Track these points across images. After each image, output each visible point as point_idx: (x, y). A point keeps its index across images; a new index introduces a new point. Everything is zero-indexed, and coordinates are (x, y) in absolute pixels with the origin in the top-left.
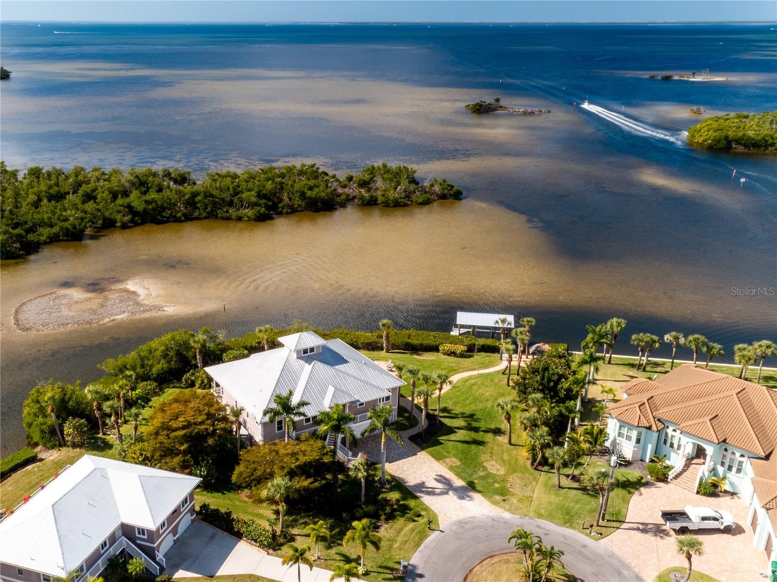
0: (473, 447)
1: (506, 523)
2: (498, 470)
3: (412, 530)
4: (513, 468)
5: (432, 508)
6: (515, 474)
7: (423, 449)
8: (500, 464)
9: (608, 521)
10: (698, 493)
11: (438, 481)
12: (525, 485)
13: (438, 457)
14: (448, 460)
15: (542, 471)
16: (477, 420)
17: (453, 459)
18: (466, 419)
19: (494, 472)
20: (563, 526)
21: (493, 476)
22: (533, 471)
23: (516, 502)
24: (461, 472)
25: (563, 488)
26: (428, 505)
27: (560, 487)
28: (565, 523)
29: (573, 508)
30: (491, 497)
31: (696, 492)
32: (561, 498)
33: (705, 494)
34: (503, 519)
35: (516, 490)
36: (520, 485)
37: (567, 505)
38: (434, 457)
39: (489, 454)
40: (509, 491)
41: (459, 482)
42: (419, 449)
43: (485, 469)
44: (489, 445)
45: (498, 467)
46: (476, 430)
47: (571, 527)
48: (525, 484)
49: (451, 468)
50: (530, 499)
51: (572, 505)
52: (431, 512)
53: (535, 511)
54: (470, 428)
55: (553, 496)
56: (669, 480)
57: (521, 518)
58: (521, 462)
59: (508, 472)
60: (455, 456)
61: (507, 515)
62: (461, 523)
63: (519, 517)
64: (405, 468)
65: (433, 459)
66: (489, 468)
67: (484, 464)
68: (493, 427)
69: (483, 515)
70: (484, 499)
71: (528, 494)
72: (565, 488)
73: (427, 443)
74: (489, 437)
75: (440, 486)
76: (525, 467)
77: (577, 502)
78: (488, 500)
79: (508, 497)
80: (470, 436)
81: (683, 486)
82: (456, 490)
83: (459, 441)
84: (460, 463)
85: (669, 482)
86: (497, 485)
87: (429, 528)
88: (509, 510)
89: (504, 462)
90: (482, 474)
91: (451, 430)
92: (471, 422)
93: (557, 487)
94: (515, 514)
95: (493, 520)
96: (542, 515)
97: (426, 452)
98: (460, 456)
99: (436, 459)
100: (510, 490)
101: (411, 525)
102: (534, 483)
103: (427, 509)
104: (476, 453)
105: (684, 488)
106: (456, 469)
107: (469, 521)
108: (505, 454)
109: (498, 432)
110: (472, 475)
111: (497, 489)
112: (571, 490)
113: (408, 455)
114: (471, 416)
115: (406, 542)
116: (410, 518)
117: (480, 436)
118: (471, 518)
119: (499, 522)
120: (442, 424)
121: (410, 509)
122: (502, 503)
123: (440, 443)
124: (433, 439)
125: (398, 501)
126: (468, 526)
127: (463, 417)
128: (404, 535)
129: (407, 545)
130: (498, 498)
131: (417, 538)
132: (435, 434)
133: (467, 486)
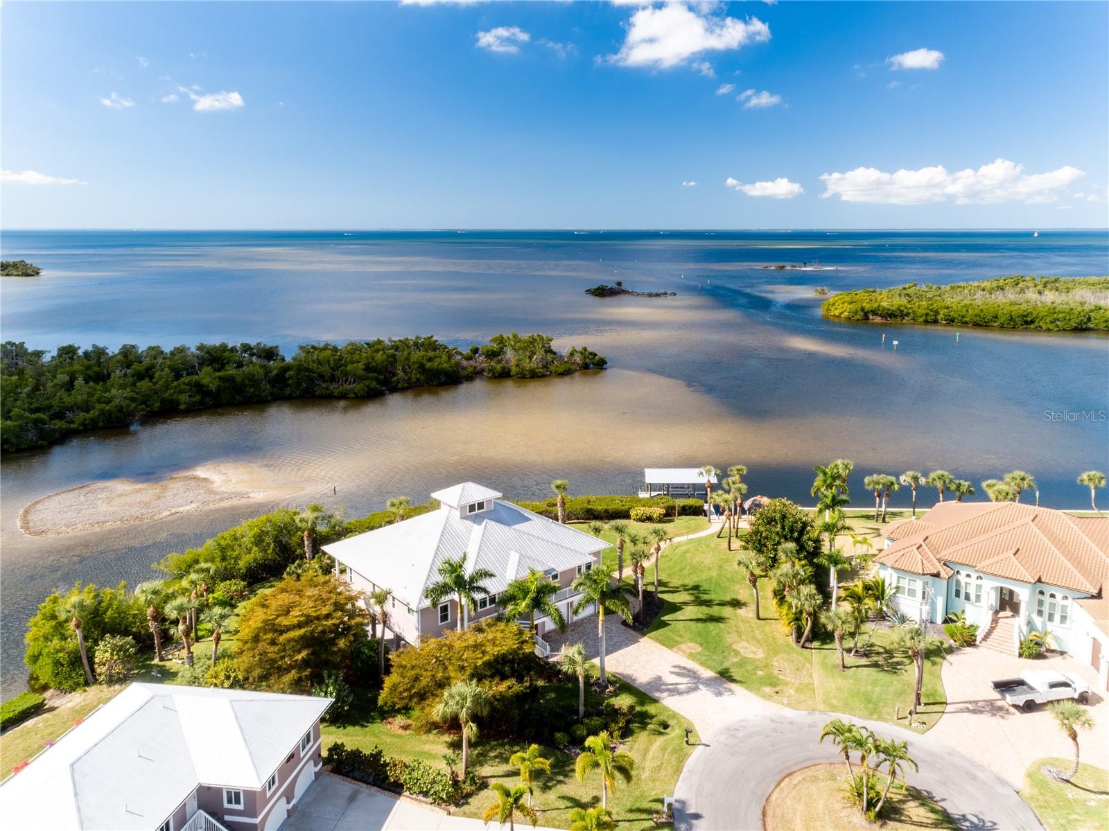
0: (711, 626)
1: (791, 723)
2: (754, 653)
3: (663, 749)
4: (774, 650)
5: (682, 713)
6: (779, 656)
7: (644, 635)
8: (754, 645)
9: (925, 704)
10: (1021, 655)
11: (678, 674)
12: (797, 670)
13: (670, 644)
14: (683, 646)
15: (812, 649)
16: (705, 592)
17: (691, 645)
18: (691, 592)
19: (751, 656)
20: (870, 719)
21: (752, 661)
22: (800, 650)
23: (793, 693)
24: (706, 660)
25: (848, 668)
26: (675, 710)
27: (844, 666)
28: (871, 714)
29: (873, 692)
30: (759, 689)
31: (1017, 655)
32: (851, 681)
33: (1031, 656)
34: (785, 718)
35: (788, 677)
36: (791, 670)
37: (862, 689)
38: (663, 644)
39: (736, 634)
40: (778, 680)
41: (708, 673)
42: (640, 636)
43: (737, 653)
44: (731, 622)
45: (754, 649)
46: (708, 603)
47: (880, 718)
49: (691, 656)
50: (809, 687)
51: (869, 688)
52: (682, 720)
53: (824, 702)
54: (700, 602)
55: (840, 680)
56: (977, 643)
57: (809, 713)
58: (781, 640)
59: (768, 654)
60: (691, 640)
61: (790, 713)
62: (731, 731)
63: (806, 712)
64: (627, 663)
65: (663, 647)
66: (742, 651)
67: (734, 647)
68: (728, 598)
69: (756, 716)
70: (751, 693)
71: (807, 680)
72: (851, 667)
73: (648, 627)
74: (727, 611)
75: (685, 680)
76: (788, 645)
77: (874, 683)
78: (756, 694)
79: (781, 687)
80: (702, 613)
81: (999, 649)
82: (708, 683)
83: (691, 620)
84: (701, 648)
85: (978, 646)
86: (760, 673)
87: (687, 742)
88: (789, 705)
89: (758, 641)
90: (735, 660)
91: (675, 608)
92: (699, 595)
93: (841, 668)
94: (799, 710)
95: (773, 721)
96: (835, 706)
97: (649, 637)
98: (698, 639)
99: (667, 647)
100: (780, 677)
101: (660, 741)
102: (808, 665)
103: (674, 715)
104: (718, 634)
105: (1001, 652)
106: (698, 657)
107: (740, 726)
108: (757, 632)
109: (736, 604)
110: (722, 663)
111: (762, 678)
112: (860, 669)
113: (627, 645)
114: (696, 588)
115: (659, 768)
116: (655, 730)
117: (715, 611)
118: (740, 721)
119: (782, 723)
120: (662, 601)
121: (652, 717)
122: (776, 697)
123: (665, 624)
124: (655, 621)
125: (632, 708)
126: (740, 734)
127: (685, 590)
128: (653, 758)
129: (662, 773)
130: (768, 690)
131: (673, 759)
132: (656, 614)
133: (720, 678)
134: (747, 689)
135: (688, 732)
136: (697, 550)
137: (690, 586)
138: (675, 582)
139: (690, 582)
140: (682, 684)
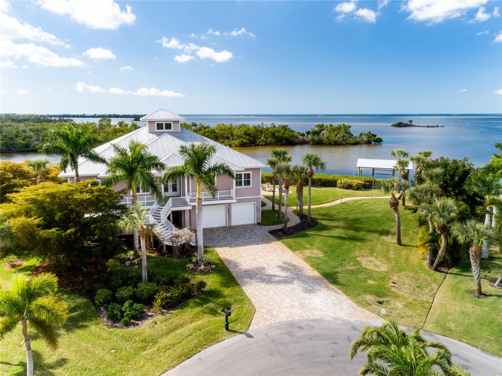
0: (347, 243)
2: (377, 266)
7: (279, 240)
8: (381, 261)
13: (295, 248)
14: (307, 251)
15: (447, 273)
16: (361, 223)
18: (348, 222)
21: (368, 272)
22: (432, 272)
23: (400, 307)
24: (319, 264)
25: (486, 295)
26: (249, 296)
27: (481, 294)
30: (359, 295)
32: (486, 309)
35: (403, 291)
36: (410, 285)
38: (289, 247)
39: (368, 251)
42: (275, 240)
43: (358, 263)
44: (370, 243)
45: (378, 263)
48: (418, 285)
49: (308, 259)
50: (425, 305)
54: (350, 228)
55: (470, 305)
58: (414, 261)
59: (392, 269)
60: (319, 249)
62: (292, 328)
65: (288, 249)
66: (364, 263)
67: (358, 259)
68: (379, 229)
69: (337, 319)
70: (345, 297)
71: (424, 297)
72: (490, 295)
73: (289, 235)
74: (372, 236)
75: (283, 274)
76: (420, 266)
78: (352, 299)
79: (388, 299)
80: (346, 234)
82: (307, 280)
83: (331, 237)
84: (323, 255)
86: (371, 282)
88: (386, 317)
89: (388, 259)
90: (351, 268)
91: (324, 228)
92: (353, 224)
93: (477, 294)
98: (326, 249)
99: (291, 250)
100: (393, 289)
102: (435, 286)
104: (349, 248)
106: (314, 260)
107: (307, 325)
109: (385, 233)
110: (335, 268)
111: (370, 286)
114: (356, 220)
115: (169, 347)
117: (360, 234)
118: (312, 320)
120: (317, 223)
122: (376, 307)
123: (306, 236)
124: (299, 233)
125: (201, 284)
127: (344, 220)
130: (369, 298)
131: (196, 342)
132: (305, 229)
133: (323, 278)
134: (346, 292)
137: (351, 219)
140: (279, 277)
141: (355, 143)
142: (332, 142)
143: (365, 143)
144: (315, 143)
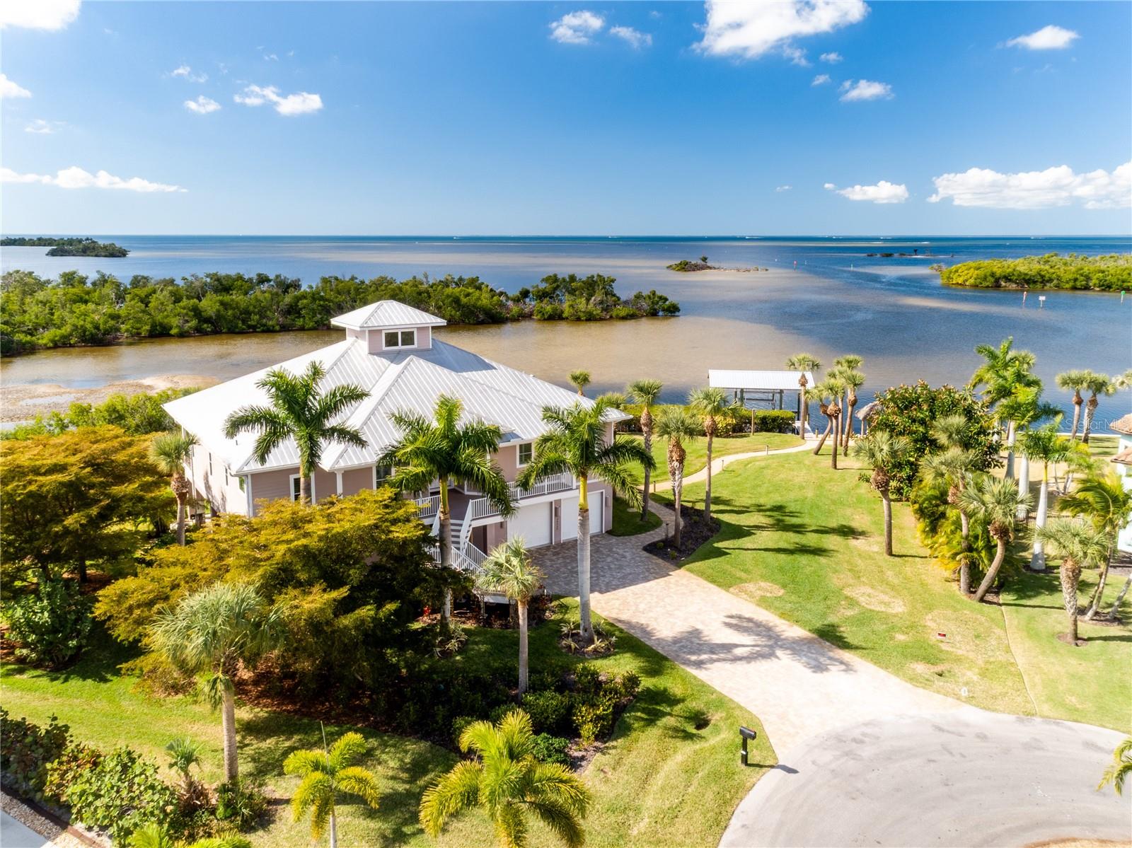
0: (804, 559)
1: (982, 737)
2: (887, 604)
3: (690, 770)
5: (739, 699)
6: (936, 612)
7: (679, 567)
8: (885, 593)
11: (737, 629)
13: (725, 582)
14: (750, 587)
15: (1000, 605)
16: (792, 514)
17: (765, 584)
18: (768, 513)
19: (882, 608)
21: (885, 618)
22: (979, 605)
23: (975, 678)
24: (792, 610)
26: (724, 692)
27: (1076, 637)
30: (903, 667)
32: (1100, 664)
34: (967, 725)
35: (959, 646)
36: (963, 636)
38: (713, 582)
39: (849, 574)
40: (941, 652)
41: (796, 632)
42: (672, 567)
43: (852, 602)
44: (840, 556)
45: (887, 599)
46: (798, 529)
48: (975, 633)
49: (764, 602)
50: (1009, 668)
52: (737, 712)
53: (1049, 701)
54: (781, 526)
55: (1073, 661)
57: (1021, 721)
58: (938, 587)
59: (915, 608)
60: (763, 577)
61: (973, 716)
62: (845, 743)
63: (1013, 718)
64: (642, 607)
65: (711, 586)
66: (862, 599)
67: (847, 592)
68: (833, 524)
70: (882, 673)
71: (1000, 657)
72: (1090, 639)
73: (689, 555)
74: (831, 541)
75: (747, 639)
76: (954, 597)
78: (898, 675)
79: (947, 666)
80: (786, 541)
82: (795, 647)
83: (766, 550)
84: (783, 591)
86: (900, 637)
87: (745, 759)
88: (971, 699)
89: (893, 588)
90: (850, 613)
91: (739, 532)
92: (781, 518)
93: (1070, 638)
94: (996, 711)
95: (941, 729)
96: (1075, 709)
97: (689, 570)
98: (779, 577)
99: (719, 586)
100: (944, 647)
101: (685, 751)
102: (998, 631)
103: (722, 702)
104: (815, 572)
106: (777, 604)
107: (864, 735)
108: (889, 574)
109: (847, 532)
110: (824, 615)
111: (905, 647)
112: (1113, 644)
113: (646, 580)
114: (779, 508)
115: (673, 814)
116: (676, 730)
117: (811, 540)
118: (866, 724)
119: (961, 735)
120: (718, 523)
121: (674, 701)
122: (939, 683)
123: (720, 553)
124: (703, 548)
125: (632, 681)
126: (867, 752)
127: (759, 511)
128: (663, 789)
129: (680, 826)
130: (920, 668)
131: (710, 795)
132: (706, 539)
133: (821, 640)
134: (877, 662)
135: (747, 737)
136: (783, 466)
137: (768, 507)
138: (744, 500)
139: (768, 501)
140: (743, 646)
141: (627, 315)
142: (582, 314)
143: (647, 316)
144: (546, 317)
